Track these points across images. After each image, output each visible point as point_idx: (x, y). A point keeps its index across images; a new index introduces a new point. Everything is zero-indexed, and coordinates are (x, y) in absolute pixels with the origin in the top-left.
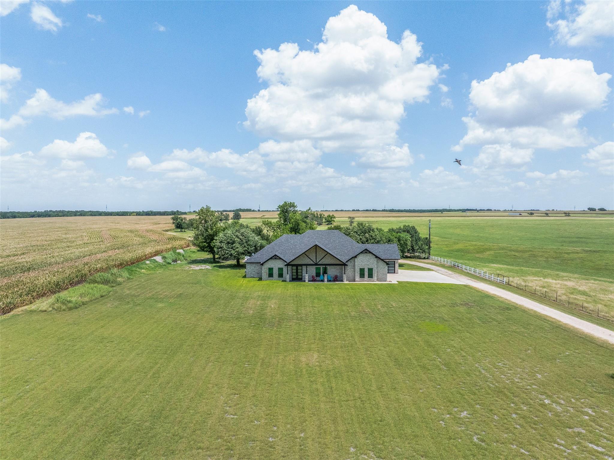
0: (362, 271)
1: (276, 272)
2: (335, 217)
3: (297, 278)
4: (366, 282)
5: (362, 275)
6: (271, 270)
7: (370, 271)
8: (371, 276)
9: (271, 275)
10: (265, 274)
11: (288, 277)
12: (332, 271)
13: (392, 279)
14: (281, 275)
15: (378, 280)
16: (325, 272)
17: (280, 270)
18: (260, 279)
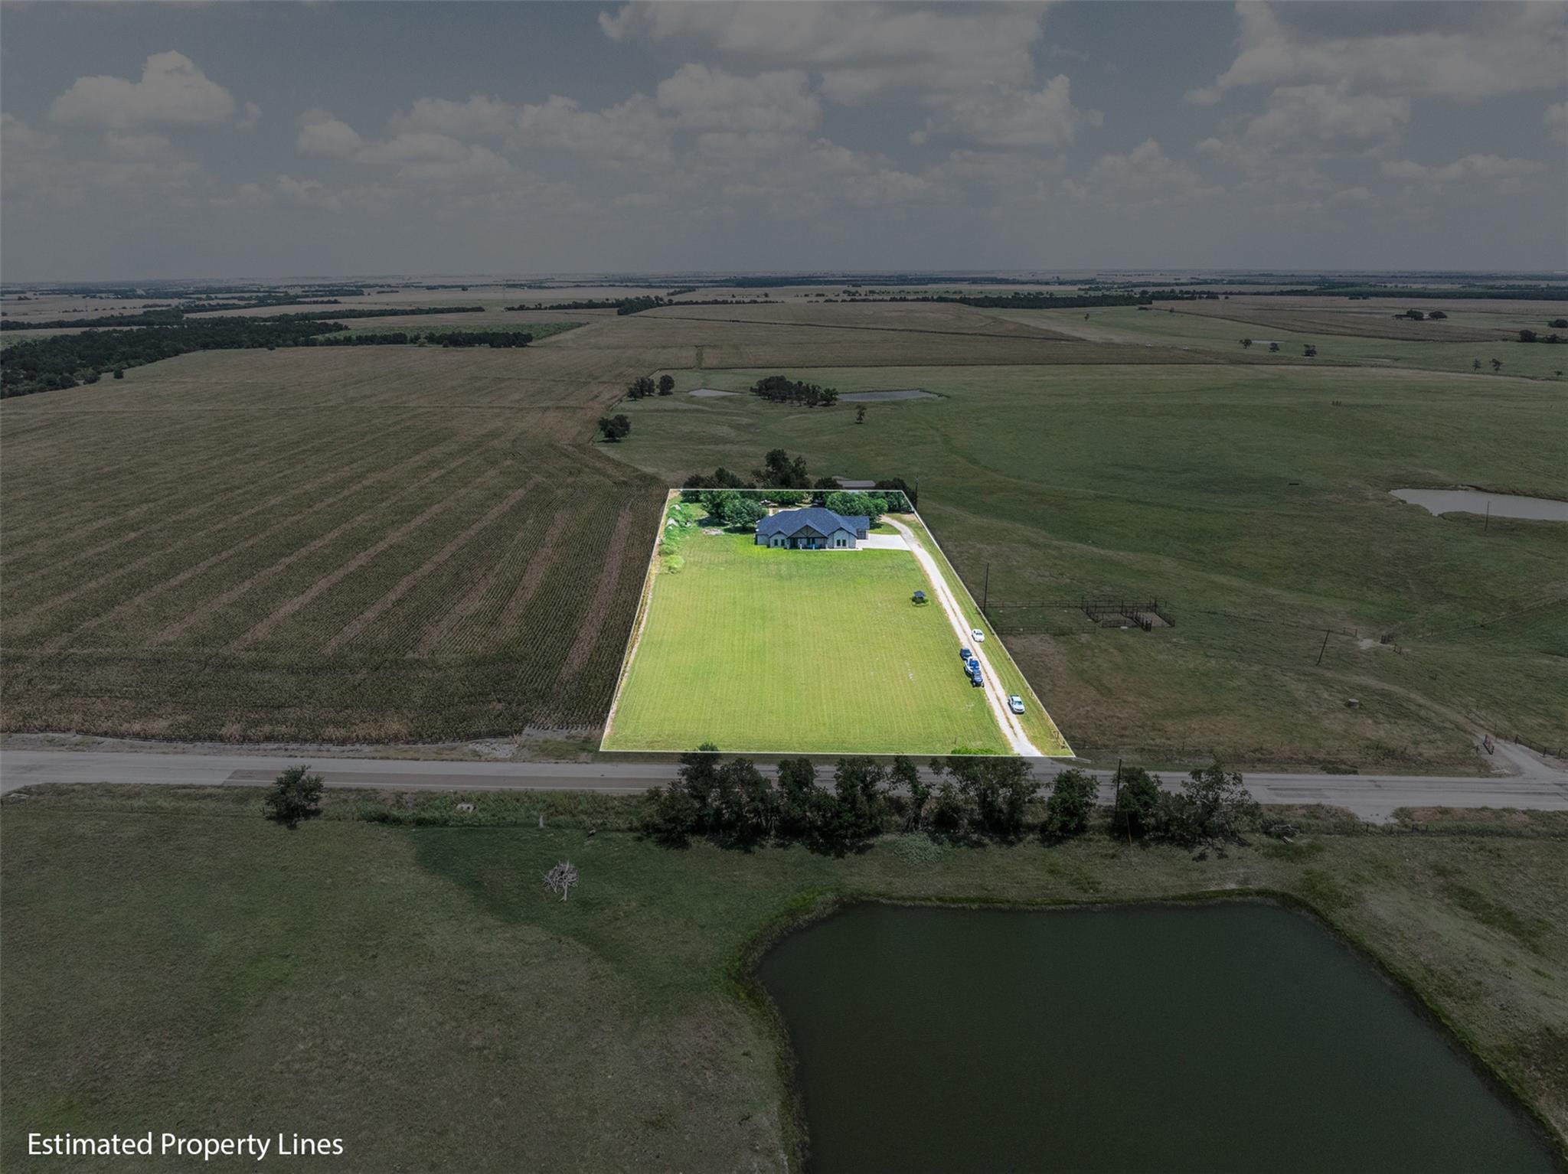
0: (838, 542)
1: (779, 543)
2: (837, 394)
3: (794, 546)
4: (841, 549)
5: (839, 544)
6: (776, 541)
7: (844, 541)
8: (844, 545)
9: (776, 544)
10: (772, 544)
11: (788, 546)
12: (818, 542)
13: (860, 545)
14: (783, 544)
15: (850, 547)
16: (813, 542)
17: (783, 541)
18: (769, 547)
